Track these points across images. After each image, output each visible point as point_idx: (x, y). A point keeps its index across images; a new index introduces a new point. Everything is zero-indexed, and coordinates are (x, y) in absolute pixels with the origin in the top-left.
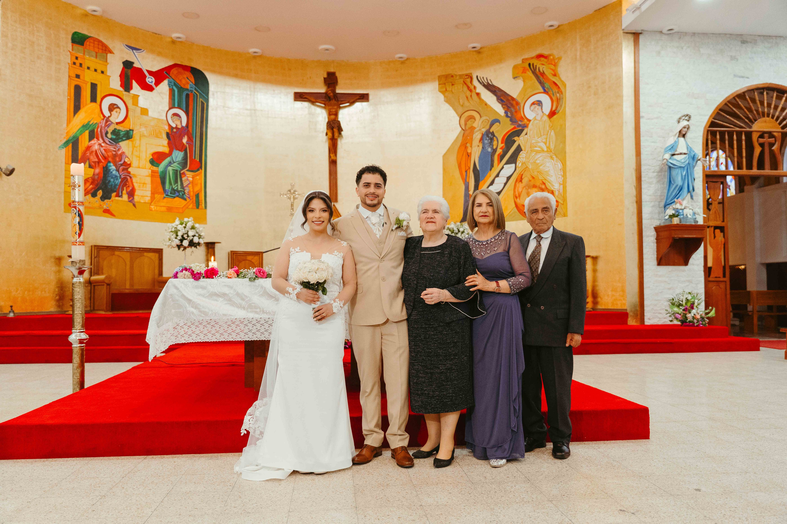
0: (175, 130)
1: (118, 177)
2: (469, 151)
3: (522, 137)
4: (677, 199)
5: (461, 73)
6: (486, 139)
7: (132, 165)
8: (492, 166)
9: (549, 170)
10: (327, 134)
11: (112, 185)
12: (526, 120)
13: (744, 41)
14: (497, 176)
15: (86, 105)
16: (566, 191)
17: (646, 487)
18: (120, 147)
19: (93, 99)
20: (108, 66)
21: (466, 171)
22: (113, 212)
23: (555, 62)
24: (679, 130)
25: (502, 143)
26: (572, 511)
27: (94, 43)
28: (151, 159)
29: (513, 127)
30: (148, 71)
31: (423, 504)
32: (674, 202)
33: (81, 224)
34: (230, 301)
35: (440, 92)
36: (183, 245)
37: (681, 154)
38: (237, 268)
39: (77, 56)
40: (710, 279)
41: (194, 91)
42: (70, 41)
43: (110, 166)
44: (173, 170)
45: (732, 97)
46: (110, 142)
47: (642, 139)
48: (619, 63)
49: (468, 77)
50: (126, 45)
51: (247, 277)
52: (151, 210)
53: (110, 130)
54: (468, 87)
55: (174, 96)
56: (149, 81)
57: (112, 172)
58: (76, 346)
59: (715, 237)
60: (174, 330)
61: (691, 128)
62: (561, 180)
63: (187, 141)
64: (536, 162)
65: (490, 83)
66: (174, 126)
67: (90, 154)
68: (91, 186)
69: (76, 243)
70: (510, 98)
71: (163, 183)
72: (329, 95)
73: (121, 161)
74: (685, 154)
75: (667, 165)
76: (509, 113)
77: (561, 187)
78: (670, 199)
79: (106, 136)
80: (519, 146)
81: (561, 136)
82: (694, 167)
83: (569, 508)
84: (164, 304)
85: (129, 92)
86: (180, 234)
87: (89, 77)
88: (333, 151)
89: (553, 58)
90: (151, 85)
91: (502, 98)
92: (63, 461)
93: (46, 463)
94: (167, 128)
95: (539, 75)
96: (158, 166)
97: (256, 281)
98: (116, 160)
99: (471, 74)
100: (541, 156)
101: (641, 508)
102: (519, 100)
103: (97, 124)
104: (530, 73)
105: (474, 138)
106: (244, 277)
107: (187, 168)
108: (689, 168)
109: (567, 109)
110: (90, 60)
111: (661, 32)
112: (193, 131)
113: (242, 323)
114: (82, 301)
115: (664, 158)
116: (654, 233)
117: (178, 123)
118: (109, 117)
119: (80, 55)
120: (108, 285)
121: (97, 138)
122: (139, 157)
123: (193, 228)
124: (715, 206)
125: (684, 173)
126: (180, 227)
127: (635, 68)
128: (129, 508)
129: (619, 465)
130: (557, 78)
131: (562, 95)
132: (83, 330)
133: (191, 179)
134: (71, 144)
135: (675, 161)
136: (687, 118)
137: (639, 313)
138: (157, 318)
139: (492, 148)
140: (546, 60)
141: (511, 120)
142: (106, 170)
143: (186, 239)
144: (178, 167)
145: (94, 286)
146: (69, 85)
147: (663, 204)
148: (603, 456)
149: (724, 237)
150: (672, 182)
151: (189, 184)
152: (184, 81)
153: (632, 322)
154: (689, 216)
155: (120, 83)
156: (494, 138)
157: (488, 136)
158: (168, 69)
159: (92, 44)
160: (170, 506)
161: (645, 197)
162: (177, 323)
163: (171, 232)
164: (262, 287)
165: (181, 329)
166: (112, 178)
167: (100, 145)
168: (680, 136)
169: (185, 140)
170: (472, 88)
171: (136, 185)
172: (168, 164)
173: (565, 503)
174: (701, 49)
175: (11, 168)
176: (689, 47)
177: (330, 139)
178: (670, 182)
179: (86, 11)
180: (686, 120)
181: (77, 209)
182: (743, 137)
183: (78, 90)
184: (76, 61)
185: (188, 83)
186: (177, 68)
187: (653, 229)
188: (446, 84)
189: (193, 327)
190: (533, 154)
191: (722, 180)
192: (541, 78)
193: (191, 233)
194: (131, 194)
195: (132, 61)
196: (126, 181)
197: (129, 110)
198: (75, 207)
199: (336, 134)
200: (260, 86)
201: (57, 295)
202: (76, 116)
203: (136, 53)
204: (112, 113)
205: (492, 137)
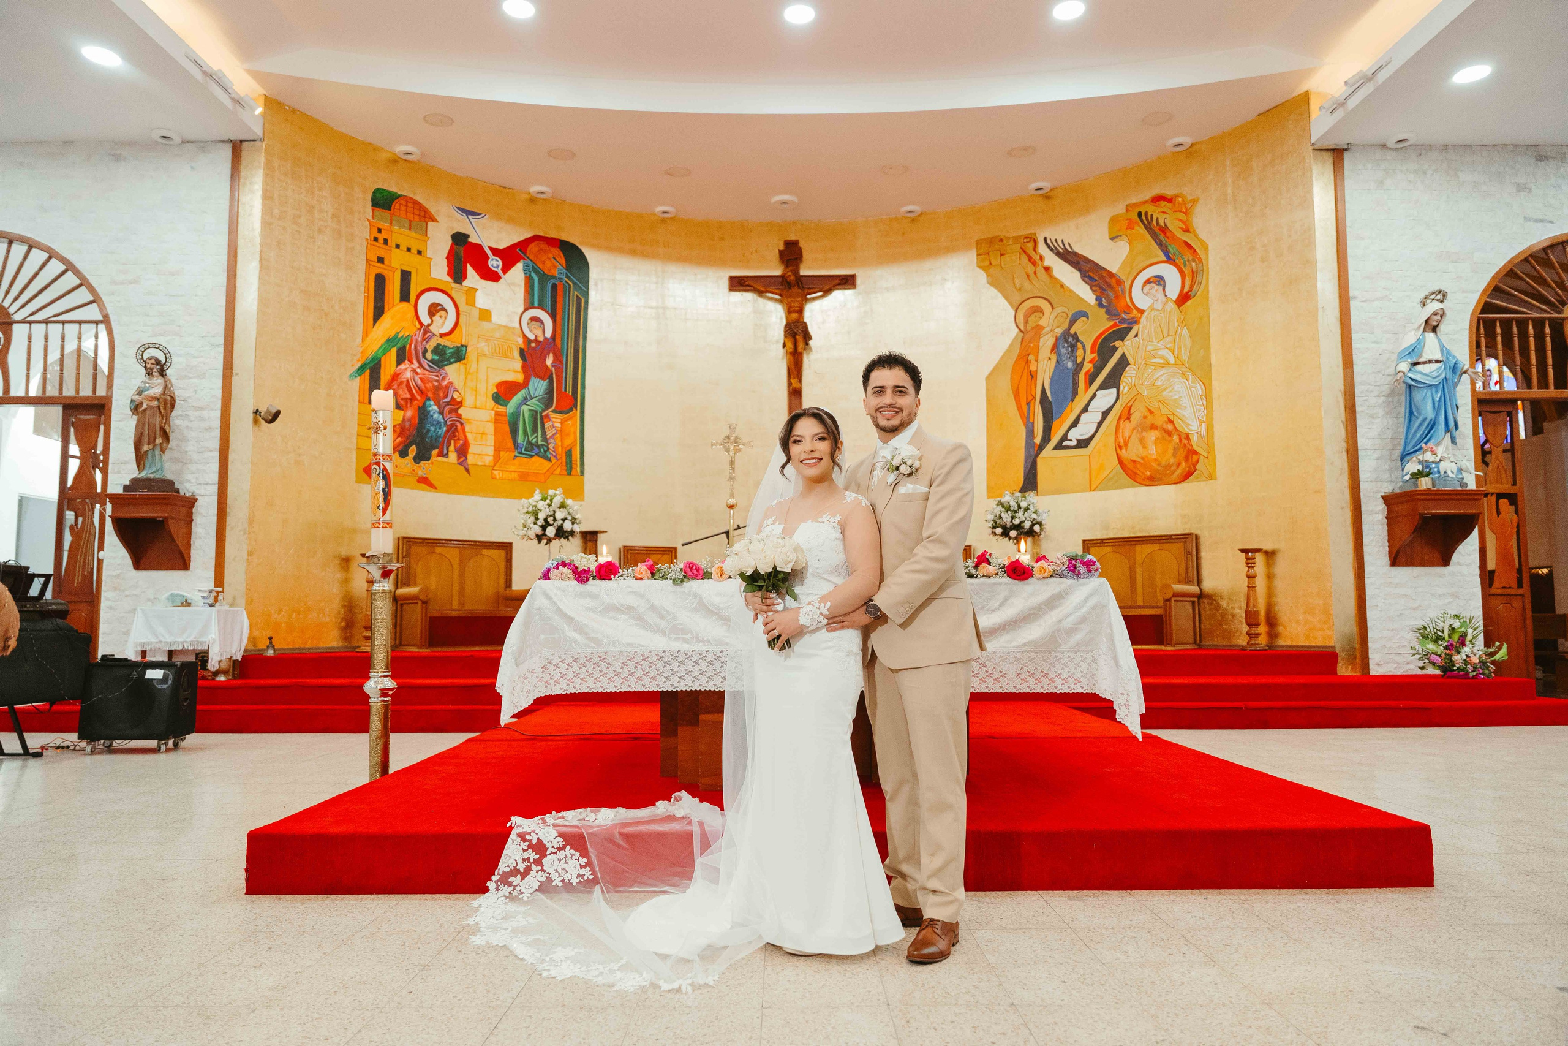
0: (533, 345)
1: (443, 424)
2: (1033, 368)
3: (1129, 341)
4: (1426, 443)
5: (1015, 234)
6: (1064, 347)
7: (463, 404)
8: (1075, 393)
9: (1180, 397)
10: (784, 346)
11: (432, 437)
12: (1135, 311)
13: (1541, 156)
14: (1085, 409)
15: (394, 306)
16: (1213, 433)
17: (1455, 982)
18: (446, 373)
19: (405, 296)
20: (428, 243)
21: (1028, 404)
22: (434, 482)
23: (1186, 208)
24: (1426, 319)
25: (1092, 352)
26: (1317, 1027)
27: (407, 206)
28: (495, 393)
29: (1111, 323)
30: (491, 249)
31: (1016, 1002)
32: (1421, 448)
33: (387, 493)
34: (639, 620)
35: (979, 267)
36: (546, 536)
37: (1430, 362)
38: (651, 563)
39: (380, 227)
40: (1494, 591)
41: (566, 279)
42: (370, 204)
43: (430, 406)
44: (530, 410)
45: (1522, 258)
46: (429, 366)
47: (1354, 336)
48: (1307, 203)
49: (1028, 240)
50: (458, 208)
51: (668, 577)
52: (494, 478)
53: (431, 346)
54: (1030, 258)
55: (533, 290)
56: (492, 265)
57: (432, 416)
58: (376, 700)
59: (1499, 513)
60: (543, 672)
61: (1448, 313)
62: (1202, 415)
63: (553, 362)
64: (1156, 384)
65: (1069, 248)
66: (532, 337)
67: (398, 386)
68: (399, 439)
69: (379, 524)
70: (1105, 274)
71: (514, 432)
72: (788, 280)
73: (446, 397)
74: (1437, 361)
75: (1404, 382)
76: (1104, 299)
77: (1204, 426)
78: (1411, 445)
79: (424, 357)
80: (1124, 355)
81: (1201, 336)
82: (1455, 385)
83: (1310, 1020)
84: (526, 624)
85: (461, 284)
86: (542, 516)
87: (398, 261)
88: (795, 373)
89: (1183, 201)
90: (496, 272)
91: (1090, 273)
92: (355, 900)
93: (327, 902)
94: (520, 341)
95: (1158, 232)
96: (506, 405)
97: (685, 584)
98: (438, 395)
99: (1035, 234)
100: (1164, 374)
101: (1457, 1024)
102: (1123, 278)
103: (409, 337)
104: (1141, 230)
105: (1041, 345)
106: (664, 577)
107: (552, 406)
108: (1445, 388)
109: (1211, 288)
110: (400, 234)
111: (1384, 146)
112: (562, 346)
113: (660, 659)
114: (387, 622)
115: (1398, 369)
116: (1382, 507)
117: (539, 333)
118: (429, 325)
119: (384, 225)
120: (424, 602)
121: (409, 360)
122: (476, 390)
123: (563, 506)
124: (1498, 458)
125: (1437, 399)
126: (542, 505)
127: (1337, 211)
128: (471, 990)
129: (1387, 935)
130: (1191, 235)
131: (1200, 265)
132: (387, 674)
133: (558, 425)
134: (368, 372)
135: (1419, 375)
136: (1439, 297)
137: (1358, 654)
138: (514, 648)
139: (1075, 362)
140: (1169, 205)
141: (1108, 312)
142: (423, 412)
143: (551, 525)
144: (537, 405)
145: (402, 605)
146: (367, 274)
147: (1398, 453)
148: (1351, 917)
149: (1517, 512)
150: (1415, 413)
151: (554, 435)
152: (548, 264)
153: (1344, 670)
154: (1451, 475)
155: (447, 269)
156: (1079, 343)
157: (1066, 341)
158: (524, 244)
159: (403, 208)
160: (544, 989)
161: (1362, 442)
162: (548, 659)
163: (528, 512)
164: (695, 595)
165: (554, 670)
166: (433, 425)
167: (414, 371)
168: (1427, 329)
169: (549, 361)
170: (1036, 258)
171: (470, 436)
172: (522, 401)
173: (1300, 1010)
174: (1460, 174)
175: (274, 411)
176: (1436, 171)
177: (790, 353)
178: (1411, 412)
179: (395, 154)
180: (1438, 300)
181: (382, 467)
182: (1547, 330)
183: (380, 282)
184: (378, 235)
185: (555, 267)
186: (536, 242)
187: (1381, 499)
188: (990, 253)
189: (576, 666)
190: (1150, 371)
191: (1509, 409)
192: (1162, 237)
193: (560, 515)
194: (463, 452)
195: (467, 233)
196: (455, 430)
197: (461, 312)
198: (378, 464)
199: (801, 345)
200: (672, 268)
201: (342, 619)
202: (377, 324)
203: (472, 220)
204: (434, 318)
205: (1073, 342)
